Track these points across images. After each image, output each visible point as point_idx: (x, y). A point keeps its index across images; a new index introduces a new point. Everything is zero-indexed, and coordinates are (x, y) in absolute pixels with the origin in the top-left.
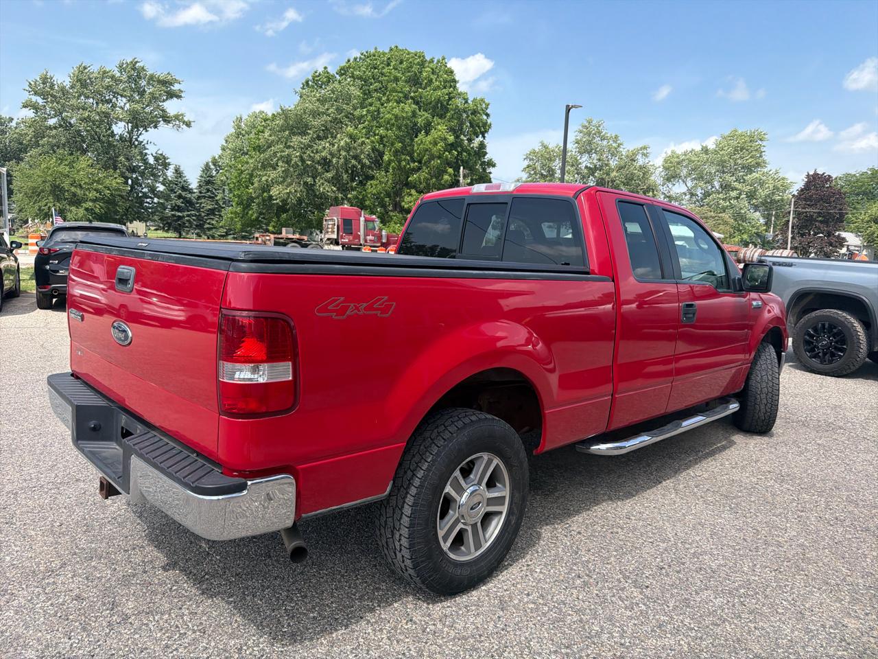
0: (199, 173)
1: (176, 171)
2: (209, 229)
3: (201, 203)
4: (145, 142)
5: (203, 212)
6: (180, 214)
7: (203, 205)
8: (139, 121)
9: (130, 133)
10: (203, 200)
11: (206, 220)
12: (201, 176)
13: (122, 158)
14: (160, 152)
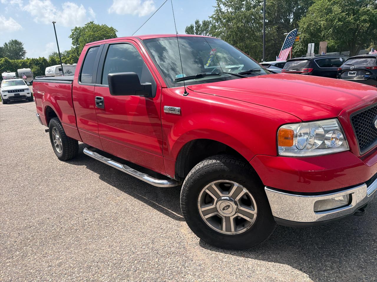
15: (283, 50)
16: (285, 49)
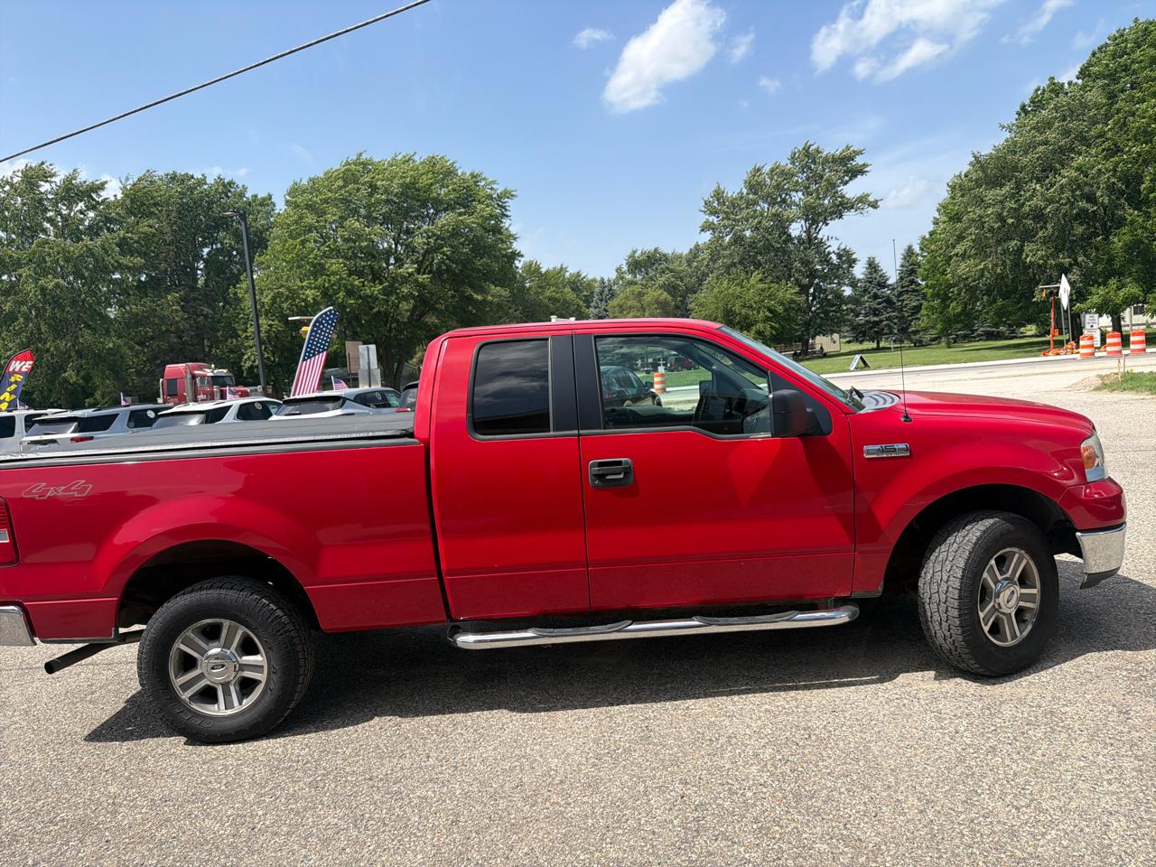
0: (900, 261)
1: (870, 265)
2: (916, 332)
3: (903, 300)
4: (825, 238)
5: (906, 311)
6: (876, 319)
7: (905, 302)
8: (815, 216)
9: (808, 232)
10: (905, 296)
11: (911, 321)
12: (902, 266)
13: (797, 264)
14: (842, 247)
15: (304, 360)
16: (309, 357)
